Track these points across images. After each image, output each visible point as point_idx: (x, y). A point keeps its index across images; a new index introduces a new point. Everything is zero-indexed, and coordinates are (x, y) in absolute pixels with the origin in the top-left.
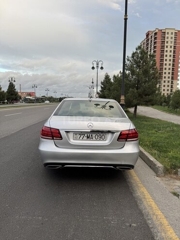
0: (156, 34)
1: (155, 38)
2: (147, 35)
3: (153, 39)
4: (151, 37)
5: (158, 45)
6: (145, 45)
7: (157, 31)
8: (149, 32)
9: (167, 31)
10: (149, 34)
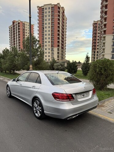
0: (19, 23)
1: (19, 26)
2: (13, 23)
3: (17, 26)
4: (16, 24)
5: (21, 31)
6: (12, 29)
7: (19, 22)
8: (14, 21)
9: (25, 23)
10: (14, 22)
